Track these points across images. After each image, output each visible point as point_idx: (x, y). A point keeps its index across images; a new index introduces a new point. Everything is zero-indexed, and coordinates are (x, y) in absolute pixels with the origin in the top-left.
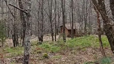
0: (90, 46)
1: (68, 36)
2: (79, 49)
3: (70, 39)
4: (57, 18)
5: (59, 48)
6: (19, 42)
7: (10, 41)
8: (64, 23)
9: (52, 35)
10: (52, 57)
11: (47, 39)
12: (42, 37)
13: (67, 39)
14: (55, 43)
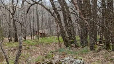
0: (52, 42)
1: (41, 37)
2: (47, 44)
3: (41, 38)
4: (34, 26)
5: (35, 44)
6: (12, 40)
7: (7, 39)
8: (38, 29)
9: (31, 36)
10: (32, 48)
11: (28, 38)
12: (26, 37)
13: (40, 38)
14: (33, 40)
